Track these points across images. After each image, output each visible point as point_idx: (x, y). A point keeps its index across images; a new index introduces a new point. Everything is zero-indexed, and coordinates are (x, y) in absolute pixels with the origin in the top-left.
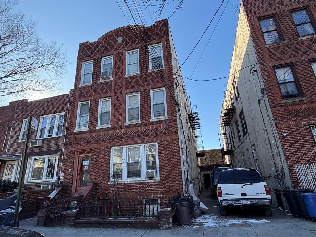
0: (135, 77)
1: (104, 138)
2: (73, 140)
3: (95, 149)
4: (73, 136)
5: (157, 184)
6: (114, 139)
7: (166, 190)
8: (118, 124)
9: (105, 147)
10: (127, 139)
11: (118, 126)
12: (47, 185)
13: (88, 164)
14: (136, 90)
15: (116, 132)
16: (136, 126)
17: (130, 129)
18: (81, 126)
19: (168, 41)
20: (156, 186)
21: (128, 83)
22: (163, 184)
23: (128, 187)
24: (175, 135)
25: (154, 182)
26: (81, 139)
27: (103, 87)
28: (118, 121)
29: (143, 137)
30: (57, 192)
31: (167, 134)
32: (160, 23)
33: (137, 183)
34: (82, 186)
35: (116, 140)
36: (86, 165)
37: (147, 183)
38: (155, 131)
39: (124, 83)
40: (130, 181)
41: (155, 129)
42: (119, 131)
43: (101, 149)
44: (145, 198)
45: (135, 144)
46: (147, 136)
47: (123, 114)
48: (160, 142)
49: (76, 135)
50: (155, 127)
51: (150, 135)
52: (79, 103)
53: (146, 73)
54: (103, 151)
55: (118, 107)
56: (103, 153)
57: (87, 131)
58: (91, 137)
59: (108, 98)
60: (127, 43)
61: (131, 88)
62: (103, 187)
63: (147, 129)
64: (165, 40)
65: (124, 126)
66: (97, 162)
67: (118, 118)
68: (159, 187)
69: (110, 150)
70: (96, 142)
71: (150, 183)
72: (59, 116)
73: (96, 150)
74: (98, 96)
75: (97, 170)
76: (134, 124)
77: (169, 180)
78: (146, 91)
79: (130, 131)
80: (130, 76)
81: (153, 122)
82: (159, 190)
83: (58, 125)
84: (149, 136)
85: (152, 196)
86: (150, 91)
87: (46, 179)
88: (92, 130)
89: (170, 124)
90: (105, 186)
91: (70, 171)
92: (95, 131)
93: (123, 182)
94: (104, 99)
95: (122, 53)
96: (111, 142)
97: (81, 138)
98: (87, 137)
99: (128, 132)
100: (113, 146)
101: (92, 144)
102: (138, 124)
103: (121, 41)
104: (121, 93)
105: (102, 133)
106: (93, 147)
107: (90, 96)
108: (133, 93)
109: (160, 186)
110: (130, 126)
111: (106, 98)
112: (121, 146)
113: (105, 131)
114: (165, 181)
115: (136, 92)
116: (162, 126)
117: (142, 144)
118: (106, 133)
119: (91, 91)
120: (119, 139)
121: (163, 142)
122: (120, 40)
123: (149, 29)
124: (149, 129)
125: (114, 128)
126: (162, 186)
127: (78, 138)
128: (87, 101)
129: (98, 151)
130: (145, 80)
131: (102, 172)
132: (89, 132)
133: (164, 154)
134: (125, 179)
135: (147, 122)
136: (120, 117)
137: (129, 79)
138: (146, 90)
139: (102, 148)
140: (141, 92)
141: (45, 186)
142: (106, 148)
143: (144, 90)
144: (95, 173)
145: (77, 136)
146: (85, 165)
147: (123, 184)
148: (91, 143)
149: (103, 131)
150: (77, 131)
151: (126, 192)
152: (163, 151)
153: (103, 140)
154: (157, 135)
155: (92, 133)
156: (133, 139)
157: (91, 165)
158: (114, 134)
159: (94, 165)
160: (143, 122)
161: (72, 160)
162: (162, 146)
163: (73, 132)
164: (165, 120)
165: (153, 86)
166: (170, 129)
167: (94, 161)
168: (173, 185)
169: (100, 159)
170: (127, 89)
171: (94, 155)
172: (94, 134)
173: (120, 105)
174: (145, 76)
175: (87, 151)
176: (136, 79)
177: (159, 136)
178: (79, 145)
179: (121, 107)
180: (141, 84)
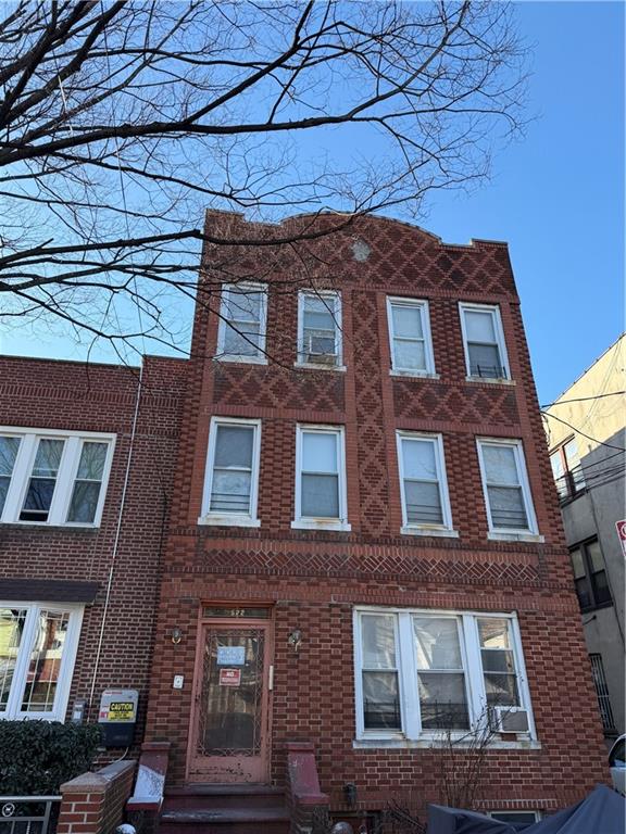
0: (424, 385)
1: (327, 566)
2: (190, 554)
3: (291, 604)
4: (191, 541)
5: (530, 758)
6: (365, 578)
7: (563, 782)
8: (376, 524)
9: (333, 602)
10: (413, 585)
11: (376, 533)
13: (241, 661)
14: (430, 424)
15: (369, 552)
16: (440, 544)
17: (421, 551)
18: (218, 505)
20: (529, 764)
21: (400, 396)
22: (551, 759)
23: (429, 763)
24: (569, 596)
25: (521, 752)
26: (227, 556)
27: (310, 385)
28: (375, 515)
29: (470, 587)
30: (162, 778)
31: (546, 591)
32: (489, 249)
33: (464, 751)
35: (373, 583)
36: (232, 662)
37: (499, 751)
38: (505, 575)
39: (388, 394)
41: (504, 566)
42: (383, 552)
43: (315, 609)
44: (490, 810)
45: (441, 608)
46: (482, 585)
47: (390, 492)
48: (527, 613)
49: (207, 536)
51: (492, 585)
52: (214, 419)
53: (458, 380)
54: (325, 615)
55: (371, 467)
56: (326, 626)
57: (255, 529)
58: (270, 554)
59: (331, 428)
60: (387, 271)
61: (410, 416)
62: (333, 758)
63: (478, 563)
64: (511, 304)
65: (399, 536)
66: (303, 656)
67: (374, 505)
68: (540, 770)
69: (351, 616)
70: (294, 579)
71: (506, 751)
72: (82, 442)
73: (293, 609)
74: (291, 413)
75: (305, 689)
76: (434, 538)
77: (570, 747)
78: (463, 438)
79: (420, 560)
80: (406, 375)
81: (496, 542)
82: (542, 782)
83: (75, 478)
84: (489, 588)
85: (520, 803)
86: (474, 440)
87: (24, 708)
88: (273, 530)
89: (550, 558)
90: (341, 758)
91: (178, 682)
92: (288, 535)
93: (414, 746)
94: (316, 427)
95: (372, 296)
96: (354, 586)
97: (228, 552)
98: (252, 553)
99: (415, 561)
100: (359, 603)
101: (277, 583)
102: (445, 540)
103: (365, 257)
104: (379, 421)
105: (316, 549)
106: (283, 595)
107: (260, 404)
108: (419, 434)
109: (542, 764)
110: (418, 542)
111: (323, 427)
112: (390, 605)
113: (326, 542)
114: (557, 747)
115: (429, 432)
116: (526, 560)
117: (467, 612)
118: (333, 550)
119: (267, 389)
120: (383, 580)
121: (534, 614)
122: (361, 253)
123: (455, 252)
124: (487, 565)
125: (362, 536)
126: (549, 764)
127: (215, 551)
128: (247, 418)
129: (304, 614)
130: (455, 404)
131: (326, 700)
132: (263, 534)
133: (542, 653)
134: (414, 731)
135: (474, 537)
136: (380, 503)
137: (403, 386)
138: (464, 434)
139: (319, 604)
140: (446, 437)
142: (336, 606)
143: (458, 433)
144: (296, 700)
145: (211, 545)
146: (225, 662)
147: (412, 751)
148: (273, 578)
149: (318, 542)
150: (211, 523)
151: (424, 782)
152: (539, 644)
153: (322, 576)
154: (515, 588)
155: (277, 542)
156: (436, 590)
157: (275, 667)
158: (362, 558)
159: (288, 667)
160: (462, 537)
161: (188, 638)
162: (533, 628)
163: (190, 521)
164: (534, 544)
165: (486, 429)
166: (552, 576)
167: (287, 651)
168: (582, 764)
169: (311, 646)
170: (398, 413)
171: (287, 630)
172: (286, 547)
173: (377, 463)
174: (455, 390)
175: (241, 608)
176: (428, 392)
177: (521, 593)
178: (219, 580)
179: (382, 469)
180: (443, 410)
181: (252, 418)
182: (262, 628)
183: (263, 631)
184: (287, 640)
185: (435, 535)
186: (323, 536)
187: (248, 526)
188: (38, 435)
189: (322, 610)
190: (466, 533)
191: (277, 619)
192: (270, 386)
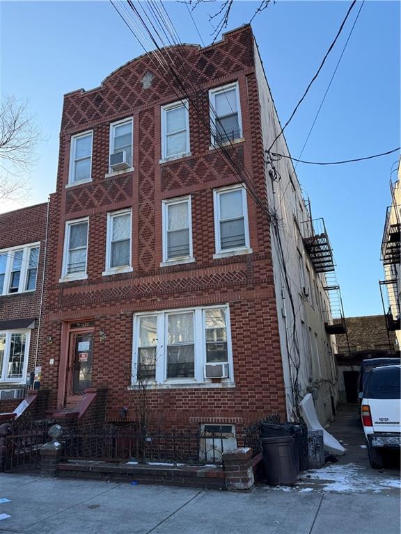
0: (180, 163)
1: (120, 293)
2: (57, 299)
3: (101, 317)
4: (57, 292)
5: (228, 393)
6: (139, 297)
7: (248, 407)
8: (147, 264)
9: (122, 313)
10: (165, 296)
11: (147, 270)
12: (9, 390)
13: (88, 349)
14: (182, 191)
15: (142, 281)
16: (183, 268)
17: (172, 275)
18: (71, 270)
19: (251, 76)
20: (227, 397)
21: (166, 176)
22: (242, 393)
23: (167, 397)
24: (267, 287)
25: (222, 389)
26: (72, 297)
27: (114, 187)
28: (147, 258)
29: (199, 292)
30: (28, 405)
31: (251, 286)
32: (234, 37)
33: (186, 390)
34: (78, 394)
35: (143, 299)
36: (84, 350)
37: (209, 389)
38: (223, 280)
39: (158, 177)
40: (172, 385)
41: (223, 274)
42: (150, 280)
43: (113, 318)
44: (204, 423)
45: (183, 307)
46: (207, 290)
47: (156, 243)
48: (234, 303)
49: (63, 288)
50: (224, 270)
51: (213, 288)
52: (67, 223)
53: (204, 152)
54: (118, 320)
55: (147, 229)
56: (118, 326)
57: (85, 280)
58: (93, 292)
59: (126, 210)
60: (163, 87)
61: (171, 188)
62: (119, 395)
63: (206, 276)
64: (246, 75)
65: (159, 269)
66: (106, 343)
67: (147, 253)
68: (234, 400)
69: (132, 319)
70: (103, 304)
71: (213, 389)
72: (30, 249)
73: (102, 319)
74: (104, 208)
75: (106, 361)
76: (180, 265)
77: (255, 386)
78: (204, 194)
79: (171, 280)
80: (170, 160)
81: (219, 260)
82: (234, 407)
83: (27, 268)
84: (210, 291)
85: (218, 419)
86: (212, 193)
87: (9, 377)
88: (94, 279)
89: (257, 263)
90: (122, 395)
91: (52, 362)
92: (101, 280)
93: (158, 388)
94: (118, 212)
95: (152, 110)
96: (133, 302)
97: (73, 295)
98: (84, 293)
99: (168, 282)
100: (137, 312)
101: (95, 307)
102: (186, 265)
103: (149, 84)
104: (152, 198)
105: (115, 285)
106: (97, 313)
107: (88, 207)
108: (177, 199)
109: (235, 397)
110: (172, 269)
111: (122, 211)
112: (153, 310)
113: (120, 280)
114: (247, 386)
115: (184, 195)
116: (238, 268)
117: (198, 308)
118: (124, 284)
119: (92, 196)
120: (149, 296)
121: (240, 302)
122: (147, 82)
123: (209, 52)
124: (211, 276)
125: (139, 273)
126: (241, 397)
127: (67, 295)
128: (83, 217)
129: (108, 322)
130: (201, 170)
131: (116, 365)
132: (89, 282)
133: (242, 328)
134: (161, 380)
135: (206, 259)
136: (151, 251)
137: (168, 168)
138: (205, 190)
139: (115, 315)
140: (193, 196)
141: (6, 391)
142: (123, 315)
143: (201, 191)
144: (102, 366)
145: (66, 292)
146: (81, 350)
147: (159, 390)
148: (93, 305)
149: (116, 281)
150: (65, 281)
151: (164, 407)
152: (242, 321)
153: (117, 300)
154: (229, 287)
155: (95, 285)
156: (179, 297)
157: (94, 350)
158: (139, 286)
159: (100, 350)
160: (197, 261)
161: (56, 340)
162: (238, 312)
163: (56, 282)
164: (245, 256)
165: (220, 181)
166: (256, 275)
168: (263, 397)
169: (111, 338)
170: (163, 190)
171: (100, 331)
172: (100, 287)
173: (150, 225)
174: (202, 160)
175: (87, 322)
176: (184, 168)
177: (232, 290)
178: (69, 310)
179: (152, 230)
180: (193, 177)
181: (85, 217)
184: (99, 336)
185: (180, 263)
186: (119, 277)
187: (82, 279)
189: (116, 318)
190: (200, 258)
191: (95, 326)
192: (93, 194)
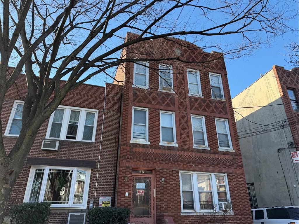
0: (199, 99)
1: (171, 158)
2: (128, 153)
3: (160, 170)
4: (128, 148)
5: (231, 217)
6: (182, 162)
8: (185, 145)
9: (173, 169)
10: (197, 164)
11: (186, 148)
12: (79, 214)
13: (144, 187)
14: (201, 113)
15: (183, 153)
17: (199, 154)
18: (135, 136)
19: (226, 74)
20: (231, 219)
21: (191, 102)
22: (237, 217)
23: (203, 219)
25: (228, 215)
26: (140, 154)
27: (163, 97)
28: (185, 142)
29: (214, 165)
31: (235, 167)
32: (217, 55)
33: (212, 215)
35: (185, 164)
36: (141, 188)
37: (223, 215)
38: (224, 162)
39: (188, 101)
40: (205, 213)
41: (223, 159)
42: (188, 154)
43: (168, 171)
45: (205, 172)
46: (217, 165)
47: (189, 135)
48: (230, 174)
49: (134, 147)
50: (224, 157)
51: (220, 165)
52: (133, 107)
53: (209, 99)
54: (171, 173)
55: (183, 126)
56: (171, 177)
57: (148, 145)
58: (153, 153)
59: (170, 112)
61: (195, 110)
63: (216, 158)
65: (193, 149)
66: (165, 186)
67: (185, 138)
68: (234, 221)
69: (179, 174)
70: (161, 162)
72: (86, 112)
73: (161, 171)
74: (158, 107)
75: (165, 197)
77: (242, 214)
78: (211, 118)
79: (199, 156)
80: (193, 96)
81: (221, 151)
83: (84, 125)
86: (214, 118)
88: (154, 145)
89: (236, 157)
90: (177, 218)
91: (127, 194)
92: (159, 147)
94: (166, 112)
95: (182, 68)
96: (179, 164)
97: (140, 152)
98: (148, 153)
99: (197, 157)
100: (181, 170)
101: (156, 163)
102: (206, 150)
104: (185, 111)
105: (167, 152)
106: (158, 167)
107: (148, 103)
108: (197, 116)
109: (234, 219)
110: (199, 151)
111: (168, 112)
112: (190, 171)
113: (171, 150)
114: (238, 214)
115: (201, 115)
116: (229, 157)
117: (213, 173)
118: (172, 153)
119: (150, 98)
120: (188, 163)
121: (232, 174)
123: (207, 55)
124: (218, 158)
125: (181, 148)
126: (236, 219)
127: (136, 152)
128: (144, 107)
129: (164, 173)
130: (208, 106)
131: (172, 200)
132: (151, 146)
133: (234, 186)
135: (215, 150)
136: (187, 138)
137: (192, 99)
138: (211, 116)
140: (206, 117)
142: (174, 170)
143: (209, 116)
144: (163, 200)
145: (134, 150)
146: (139, 188)
147: (198, 215)
148: (155, 161)
149: (168, 150)
150: (134, 142)
152: (233, 183)
153: (169, 161)
154: (226, 166)
155: (155, 150)
156: (204, 166)
157: (156, 189)
158: (181, 155)
159: (160, 190)
160: (211, 149)
161: (129, 180)
162: (231, 178)
163: (128, 142)
164: (232, 152)
165: (218, 115)
166: (237, 162)
167: (160, 184)
168: (245, 219)
169: (167, 183)
170: (191, 109)
171: (160, 178)
172: (158, 151)
173: (185, 125)
174: (208, 102)
175: (143, 170)
176: (200, 102)
177: (228, 167)
178: (138, 161)
179: (187, 127)
180: (205, 108)
181: (145, 108)
182: (150, 177)
183: (151, 178)
184: (160, 181)
185: (203, 149)
186: (170, 148)
187: (146, 144)
188: (70, 109)
189: (170, 172)
190: (212, 148)
191: (156, 174)
192: (151, 97)
